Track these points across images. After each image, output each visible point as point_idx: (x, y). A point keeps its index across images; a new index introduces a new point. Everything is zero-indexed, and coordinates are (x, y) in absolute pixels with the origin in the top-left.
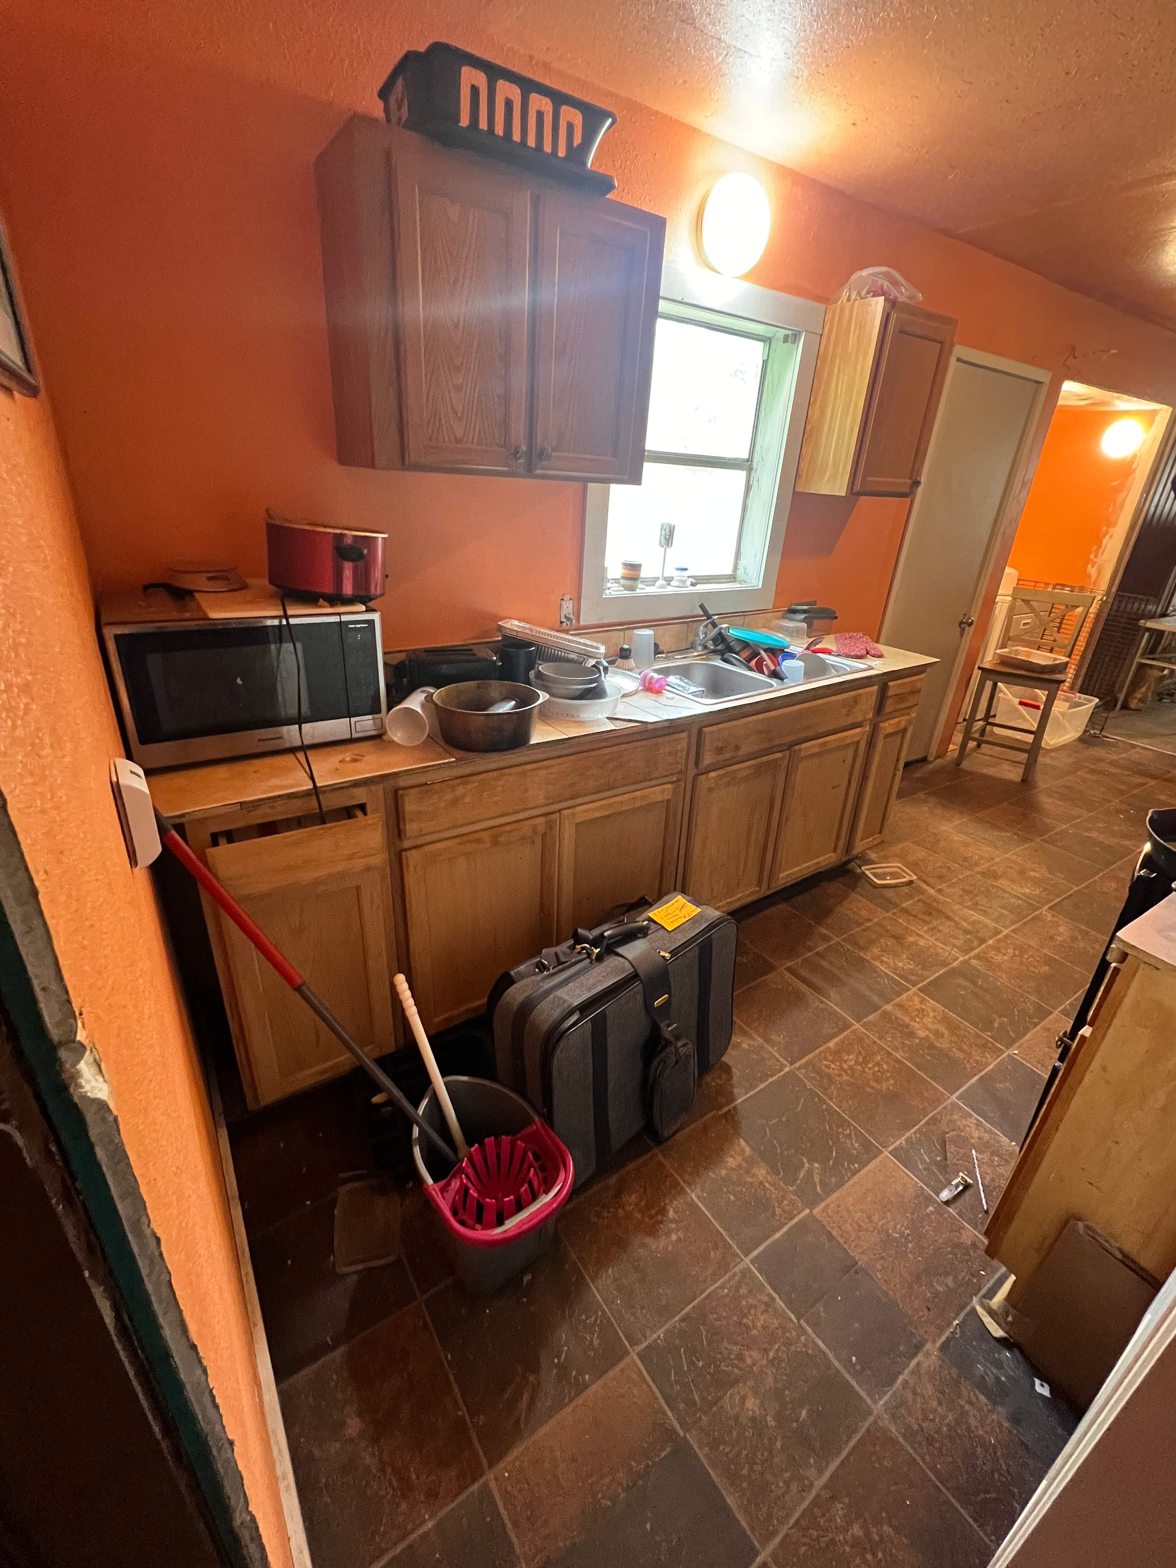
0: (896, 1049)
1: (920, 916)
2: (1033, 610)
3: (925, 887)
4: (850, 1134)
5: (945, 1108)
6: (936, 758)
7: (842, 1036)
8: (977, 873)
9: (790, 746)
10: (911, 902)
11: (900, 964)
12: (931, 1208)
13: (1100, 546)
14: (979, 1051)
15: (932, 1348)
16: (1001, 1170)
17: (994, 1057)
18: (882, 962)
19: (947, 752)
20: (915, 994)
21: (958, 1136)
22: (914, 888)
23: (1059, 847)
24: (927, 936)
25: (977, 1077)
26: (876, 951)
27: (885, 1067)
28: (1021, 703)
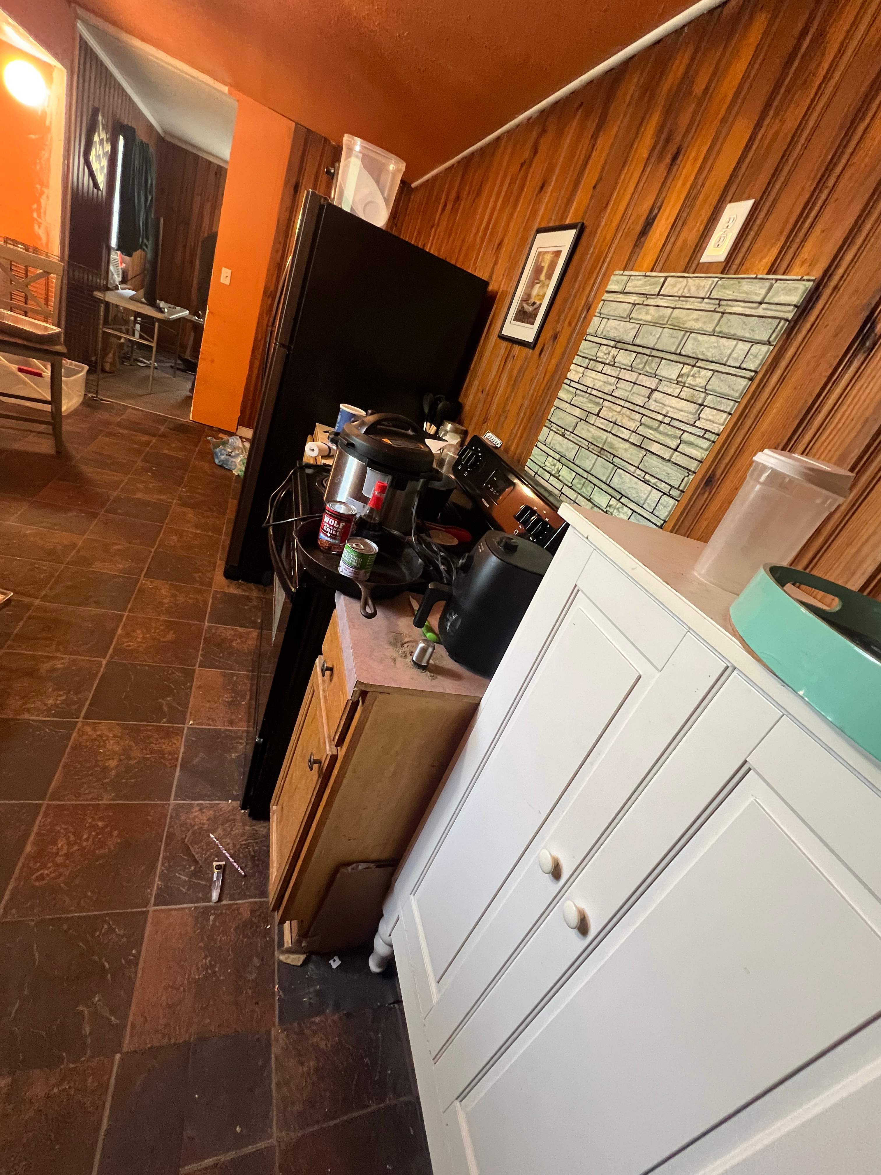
0: (99, 797)
1: (39, 636)
3: (27, 600)
4: (110, 927)
5: (171, 817)
7: (35, 829)
8: (68, 564)
10: (21, 624)
11: (50, 702)
12: (212, 918)
14: (167, 742)
15: (276, 1031)
16: (235, 832)
17: (180, 738)
18: (29, 710)
20: (85, 724)
21: (194, 833)
22: (14, 606)
23: (121, 514)
24: (59, 655)
25: (178, 769)
26: (15, 702)
27: (100, 824)
28: (20, 370)
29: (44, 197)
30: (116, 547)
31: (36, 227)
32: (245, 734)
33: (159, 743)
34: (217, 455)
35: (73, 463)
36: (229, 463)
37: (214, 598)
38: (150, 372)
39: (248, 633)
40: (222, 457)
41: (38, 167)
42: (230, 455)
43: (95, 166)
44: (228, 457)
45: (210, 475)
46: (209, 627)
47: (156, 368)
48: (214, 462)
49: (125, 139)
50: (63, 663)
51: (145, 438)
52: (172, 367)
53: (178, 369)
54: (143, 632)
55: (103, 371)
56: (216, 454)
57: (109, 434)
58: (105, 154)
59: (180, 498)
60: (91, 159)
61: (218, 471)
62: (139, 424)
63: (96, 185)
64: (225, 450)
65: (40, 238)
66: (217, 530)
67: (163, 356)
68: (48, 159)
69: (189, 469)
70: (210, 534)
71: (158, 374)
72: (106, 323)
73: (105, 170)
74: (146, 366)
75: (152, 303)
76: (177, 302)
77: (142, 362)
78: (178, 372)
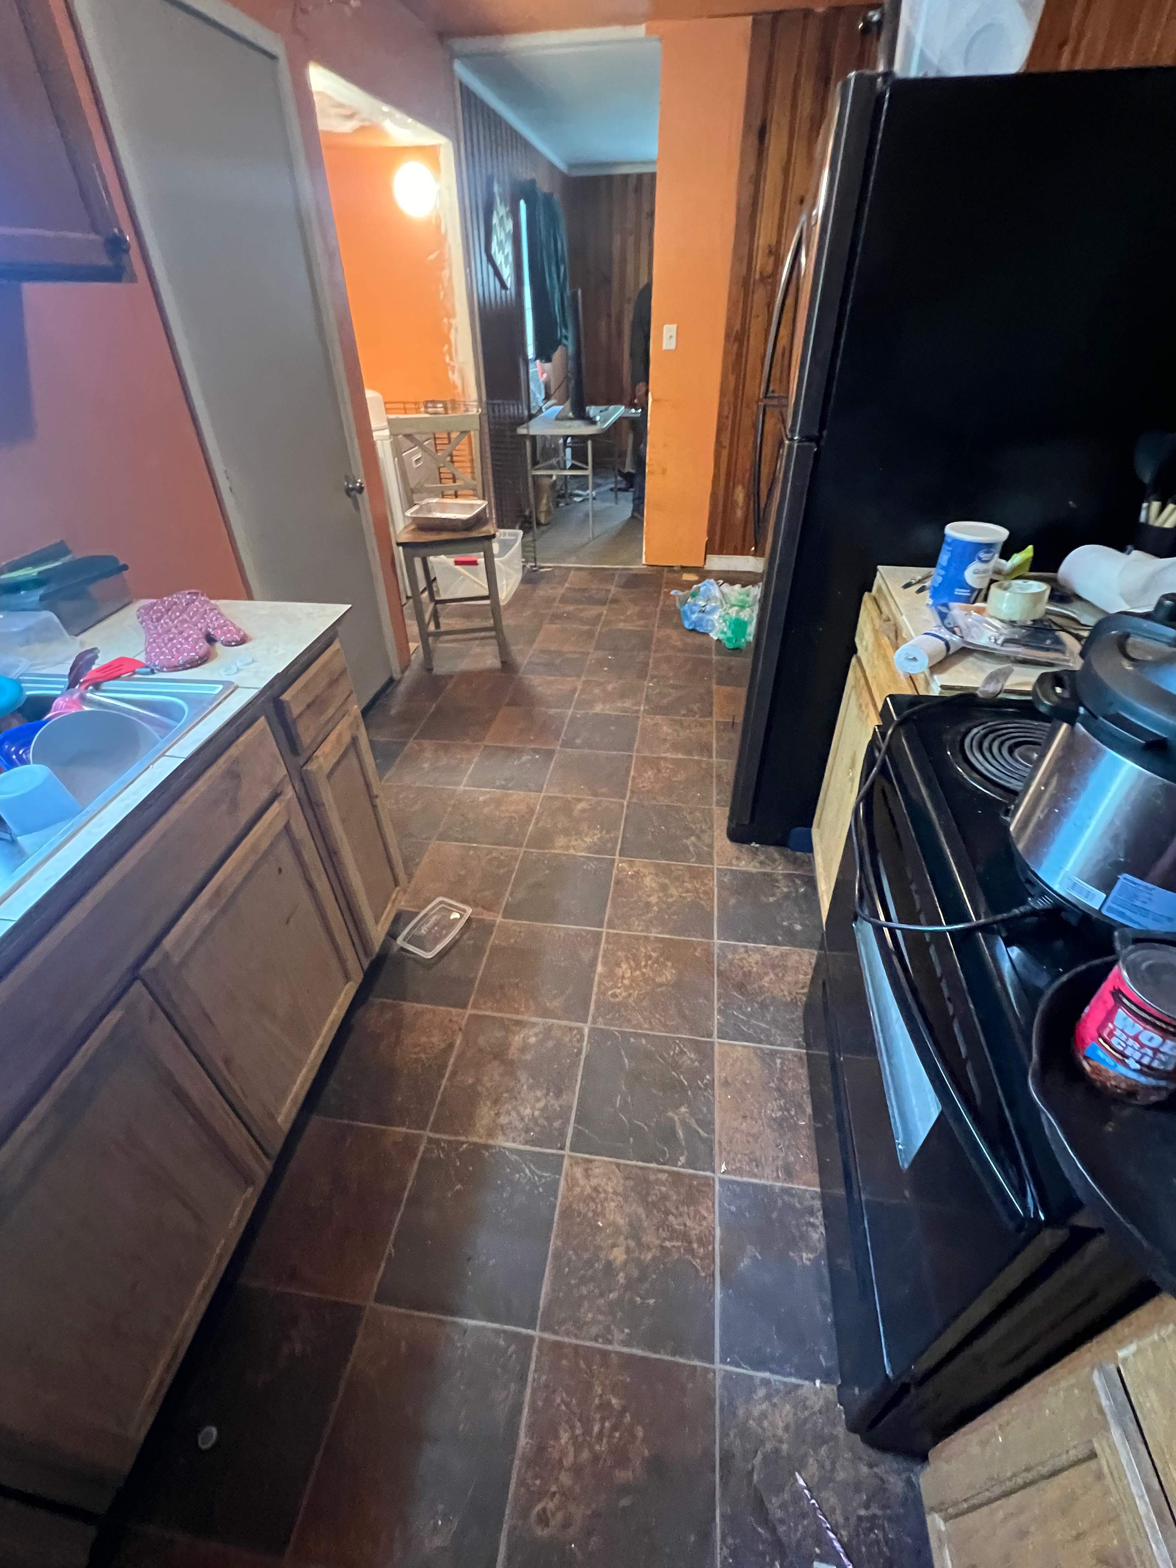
2: (420, 444)
6: (403, 672)
9: (134, 974)
13: (448, 341)
19: (409, 655)
29: (453, 331)
30: (580, 806)
31: (450, 373)
32: (817, 1204)
33: (681, 1215)
34: (686, 616)
35: (520, 675)
36: (704, 624)
37: (721, 885)
38: (589, 505)
39: (784, 956)
40: (694, 617)
41: (442, 294)
42: (703, 612)
43: (499, 259)
44: (701, 615)
45: (680, 650)
46: (722, 947)
47: (594, 499)
48: (683, 626)
49: (526, 202)
50: (536, 1035)
51: (592, 611)
52: (611, 490)
53: (620, 490)
54: (631, 968)
55: (539, 524)
56: (685, 612)
57: (555, 618)
58: (507, 235)
59: (648, 700)
60: (493, 252)
61: (691, 640)
62: (584, 590)
63: (503, 286)
64: (695, 605)
65: (455, 387)
66: (706, 749)
67: (601, 477)
68: (450, 279)
69: (653, 647)
70: (696, 758)
71: (599, 505)
72: (535, 463)
73: (510, 258)
74: (583, 501)
75: (580, 414)
76: (610, 400)
77: (579, 496)
78: (620, 494)
